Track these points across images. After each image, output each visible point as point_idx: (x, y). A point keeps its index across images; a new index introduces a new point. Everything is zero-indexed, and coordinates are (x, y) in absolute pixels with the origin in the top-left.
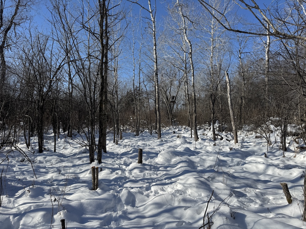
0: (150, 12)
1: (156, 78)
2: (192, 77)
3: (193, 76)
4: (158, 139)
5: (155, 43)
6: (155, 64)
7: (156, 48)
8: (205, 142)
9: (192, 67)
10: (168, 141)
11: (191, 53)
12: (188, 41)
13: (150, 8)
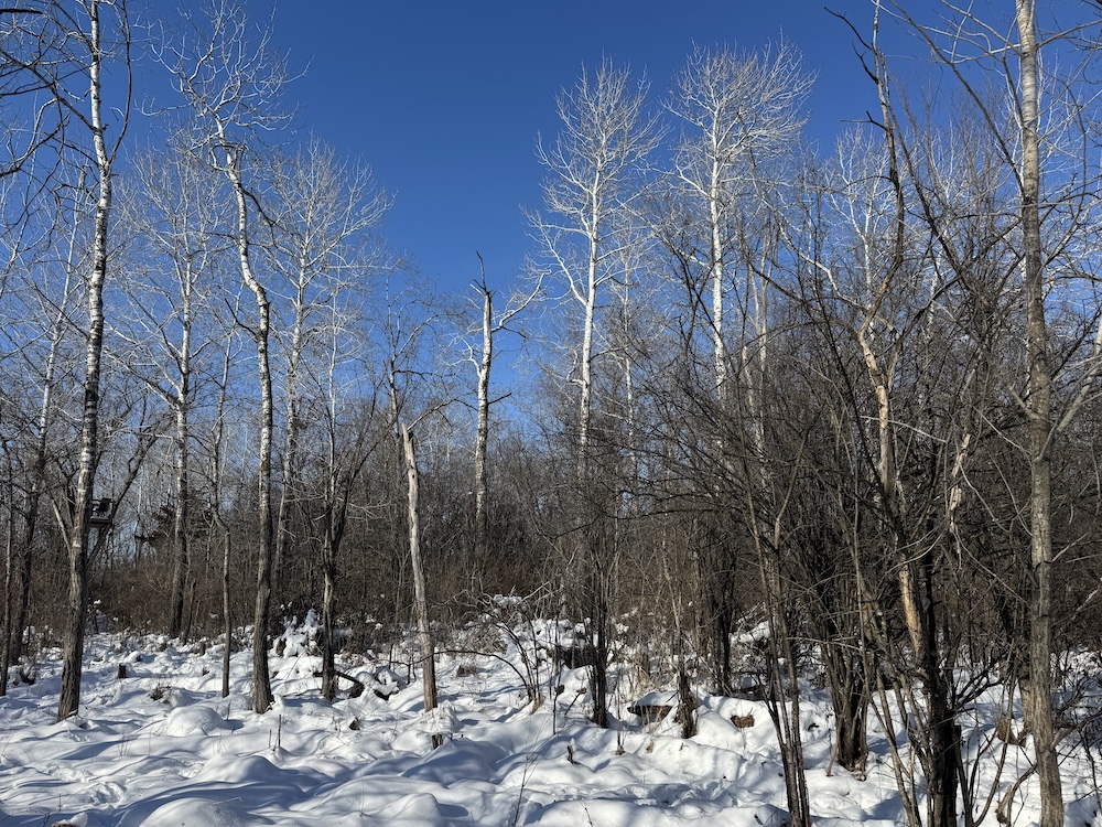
0: (93, 128)
1: (89, 411)
2: (265, 430)
3: (270, 425)
4: (60, 717)
5: (104, 261)
6: (91, 348)
7: (102, 278)
8: (300, 713)
9: (264, 388)
10: (113, 727)
11: (265, 334)
12: (255, 288)
13: (94, 114)
